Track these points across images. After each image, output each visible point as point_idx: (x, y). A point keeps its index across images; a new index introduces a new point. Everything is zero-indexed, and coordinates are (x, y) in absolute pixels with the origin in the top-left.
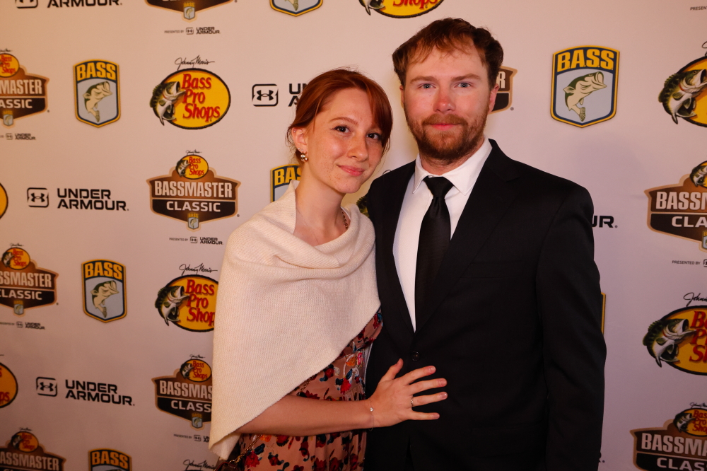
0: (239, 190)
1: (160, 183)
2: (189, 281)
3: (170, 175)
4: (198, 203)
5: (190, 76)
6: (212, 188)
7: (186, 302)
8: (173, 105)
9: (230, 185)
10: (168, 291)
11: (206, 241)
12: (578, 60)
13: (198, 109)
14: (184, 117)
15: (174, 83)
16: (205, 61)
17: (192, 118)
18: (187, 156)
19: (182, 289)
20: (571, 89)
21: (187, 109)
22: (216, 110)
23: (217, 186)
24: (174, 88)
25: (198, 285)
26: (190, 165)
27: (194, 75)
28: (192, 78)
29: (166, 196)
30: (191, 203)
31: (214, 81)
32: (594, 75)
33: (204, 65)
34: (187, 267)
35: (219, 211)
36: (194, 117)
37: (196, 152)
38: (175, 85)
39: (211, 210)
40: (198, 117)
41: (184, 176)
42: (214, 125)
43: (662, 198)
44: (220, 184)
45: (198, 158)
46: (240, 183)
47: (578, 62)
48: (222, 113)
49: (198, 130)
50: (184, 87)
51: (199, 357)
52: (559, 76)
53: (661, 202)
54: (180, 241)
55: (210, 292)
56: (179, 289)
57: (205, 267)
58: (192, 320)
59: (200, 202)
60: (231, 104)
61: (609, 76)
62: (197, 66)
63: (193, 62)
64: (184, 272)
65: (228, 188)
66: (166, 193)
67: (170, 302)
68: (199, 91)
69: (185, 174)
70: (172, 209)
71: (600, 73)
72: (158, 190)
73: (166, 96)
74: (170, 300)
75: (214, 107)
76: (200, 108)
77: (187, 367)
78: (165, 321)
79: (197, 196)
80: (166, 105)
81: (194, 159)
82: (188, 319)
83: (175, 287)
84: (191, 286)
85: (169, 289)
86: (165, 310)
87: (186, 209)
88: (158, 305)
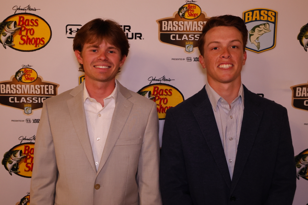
0: (59, 90)
3: (11, 81)
4: (31, 98)
5: (23, 18)
7: (24, 160)
8: (12, 36)
11: (36, 121)
12: (256, 16)
13: (30, 38)
14: (20, 43)
16: (34, 9)
17: (25, 44)
18: (23, 68)
20: (252, 32)
21: (22, 39)
22: (42, 40)
24: (13, 25)
25: (32, 149)
27: (26, 17)
28: (25, 19)
29: (8, 94)
30: (26, 98)
31: (40, 21)
32: (264, 24)
33: (33, 11)
34: (24, 138)
36: (27, 44)
37: (29, 66)
38: (13, 23)
39: (40, 102)
40: (29, 44)
41: (21, 81)
42: (41, 49)
43: (299, 91)
45: (31, 70)
46: (59, 85)
47: (256, 17)
48: (46, 42)
49: (30, 52)
50: (19, 25)
53: (299, 93)
54: (19, 122)
56: (19, 152)
58: (28, 171)
59: (33, 97)
60: (52, 36)
61: (272, 25)
62: (28, 12)
63: (26, 9)
64: (22, 141)
65: (51, 88)
66: (8, 92)
67: (13, 161)
68: (30, 27)
69: (22, 80)
70: (13, 102)
71: (268, 23)
72: (3, 90)
73: (7, 30)
74: (13, 159)
75: (40, 38)
76: (31, 38)
77: (25, 200)
78: (9, 172)
79: (30, 94)
80: (7, 36)
81: (28, 70)
82: (25, 170)
83: (16, 151)
84: (27, 150)
85: (12, 152)
86: (9, 166)
87: (22, 102)
88: (4, 163)
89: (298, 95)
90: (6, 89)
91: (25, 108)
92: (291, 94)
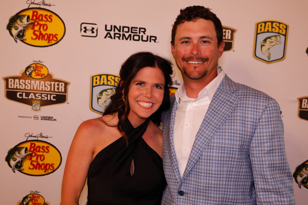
0: (69, 88)
1: (13, 80)
2: (31, 144)
3: (21, 75)
4: (40, 94)
5: (37, 13)
6: (51, 85)
7: (29, 157)
8: (24, 30)
9: (63, 84)
10: (16, 151)
11: (44, 118)
12: (268, 27)
13: (42, 34)
14: (32, 38)
15: (25, 15)
16: (48, 4)
17: (37, 40)
18: (34, 64)
19: (26, 149)
20: (264, 43)
21: (34, 34)
22: (55, 36)
23: (54, 85)
24: (25, 19)
25: (38, 146)
26: (35, 70)
27: (40, 12)
28: (39, 14)
29: (17, 89)
30: (35, 94)
31: (54, 17)
32: (276, 36)
33: (47, 6)
34: (30, 135)
35: (55, 100)
36: (39, 39)
37: (40, 62)
38: (26, 17)
39: (49, 99)
40: (42, 39)
41: (31, 77)
42: (53, 46)
43: (305, 102)
44: (56, 83)
45: (42, 65)
46: (70, 83)
47: (268, 29)
48: (59, 39)
49: (42, 48)
51: (36, 192)
52: (258, 35)
53: (304, 105)
54: (26, 118)
55: (47, 151)
56: (24, 149)
57: (44, 135)
58: (33, 169)
59: (42, 94)
60: (66, 33)
61: (283, 37)
62: (42, 6)
63: (40, 3)
64: (28, 138)
65: (62, 86)
66: (17, 87)
67: (17, 158)
68: (44, 23)
69: (32, 75)
70: (21, 97)
71: (279, 35)
72: (11, 85)
73: (19, 24)
74: (17, 156)
75: (54, 34)
76: (44, 34)
77: (27, 199)
78: (13, 170)
79: (39, 90)
80: (19, 30)
81: (39, 66)
82: (29, 168)
83: (21, 147)
84: (33, 147)
85: (16, 149)
86: (13, 163)
87: (31, 98)
88: (8, 159)
89: (304, 106)
90: (14, 83)
91: (34, 105)
92: (297, 105)
